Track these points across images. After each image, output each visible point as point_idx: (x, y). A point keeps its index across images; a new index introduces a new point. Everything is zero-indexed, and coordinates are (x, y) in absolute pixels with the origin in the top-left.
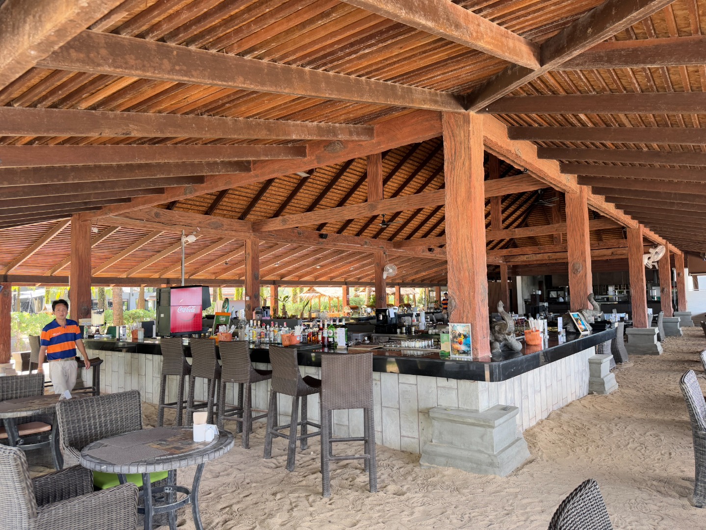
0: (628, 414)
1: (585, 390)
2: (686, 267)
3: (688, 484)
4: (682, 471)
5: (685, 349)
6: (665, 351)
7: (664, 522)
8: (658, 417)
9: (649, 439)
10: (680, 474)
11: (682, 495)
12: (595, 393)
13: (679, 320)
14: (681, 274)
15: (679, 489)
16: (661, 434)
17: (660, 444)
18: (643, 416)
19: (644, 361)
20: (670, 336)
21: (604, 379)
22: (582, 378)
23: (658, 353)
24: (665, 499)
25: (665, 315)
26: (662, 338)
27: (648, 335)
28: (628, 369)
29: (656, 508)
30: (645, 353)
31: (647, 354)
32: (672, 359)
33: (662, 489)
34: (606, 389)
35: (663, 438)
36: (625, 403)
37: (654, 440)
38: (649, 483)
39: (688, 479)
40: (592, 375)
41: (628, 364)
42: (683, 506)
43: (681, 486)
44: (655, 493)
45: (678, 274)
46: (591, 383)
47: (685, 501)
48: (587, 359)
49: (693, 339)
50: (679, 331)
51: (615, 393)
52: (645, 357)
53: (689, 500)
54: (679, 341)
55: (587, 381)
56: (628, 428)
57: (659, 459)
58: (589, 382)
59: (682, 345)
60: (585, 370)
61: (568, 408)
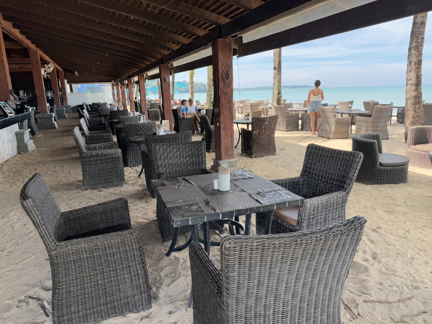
0: (44, 160)
1: (15, 151)
2: (65, 79)
3: (80, 183)
4: (76, 179)
5: (69, 124)
6: (59, 126)
7: (71, 201)
8: (60, 158)
9: (58, 168)
10: (75, 180)
11: (77, 188)
12: (22, 153)
13: (65, 109)
14: (63, 83)
15: (76, 186)
16: (64, 165)
17: (64, 169)
18: (53, 159)
19: (48, 133)
20: (60, 119)
21: (27, 143)
22: (13, 145)
23: (55, 128)
24: (70, 192)
25: (57, 107)
26: (56, 120)
27: (49, 118)
28: (40, 138)
29: (66, 197)
30: (48, 129)
31: (49, 129)
32: (63, 130)
33: (68, 188)
34: (29, 149)
35: (65, 166)
36: (41, 155)
37: (60, 168)
38: (61, 187)
39: (80, 181)
40: (18, 142)
41: (39, 135)
42: (79, 192)
43: (77, 185)
44: (65, 191)
45: (62, 83)
46: (18, 147)
47: (80, 190)
48: (14, 133)
49: (73, 119)
50: (65, 115)
51: (35, 151)
52: (48, 131)
53: (81, 189)
54: (66, 121)
55: (16, 146)
56: (46, 166)
57: (64, 176)
58: (18, 146)
59: (68, 123)
60: (14, 139)
61: (6, 163)
